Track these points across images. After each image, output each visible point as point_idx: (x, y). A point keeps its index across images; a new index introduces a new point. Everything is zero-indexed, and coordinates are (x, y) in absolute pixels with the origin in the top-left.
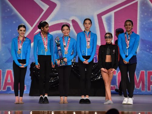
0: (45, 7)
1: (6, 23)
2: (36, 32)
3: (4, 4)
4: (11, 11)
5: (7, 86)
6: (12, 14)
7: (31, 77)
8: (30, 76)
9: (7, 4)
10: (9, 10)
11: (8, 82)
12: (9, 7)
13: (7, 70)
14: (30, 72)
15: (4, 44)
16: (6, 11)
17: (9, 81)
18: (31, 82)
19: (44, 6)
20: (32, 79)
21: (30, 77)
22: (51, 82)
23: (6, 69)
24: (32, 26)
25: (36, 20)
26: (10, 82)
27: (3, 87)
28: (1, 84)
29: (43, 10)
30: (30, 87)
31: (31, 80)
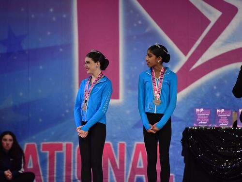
0: (214, 15)
1: (135, 49)
2: (194, 67)
3: (132, 12)
4: (146, 24)
5: (137, 176)
6: (147, 30)
7: (185, 158)
8: (183, 155)
9: (137, 12)
10: (140, 22)
11: (138, 167)
12: (142, 18)
13: (136, 143)
14: (182, 147)
15: (130, 92)
16: (135, 25)
17: (140, 165)
18: (184, 167)
19: (210, 12)
20: (185, 161)
21: (183, 157)
22: (226, 169)
23: (134, 140)
24: (186, 54)
25: (196, 41)
26: (142, 167)
27: (128, 177)
28: (125, 172)
29: (209, 22)
30: (182, 178)
31: (184, 164)
